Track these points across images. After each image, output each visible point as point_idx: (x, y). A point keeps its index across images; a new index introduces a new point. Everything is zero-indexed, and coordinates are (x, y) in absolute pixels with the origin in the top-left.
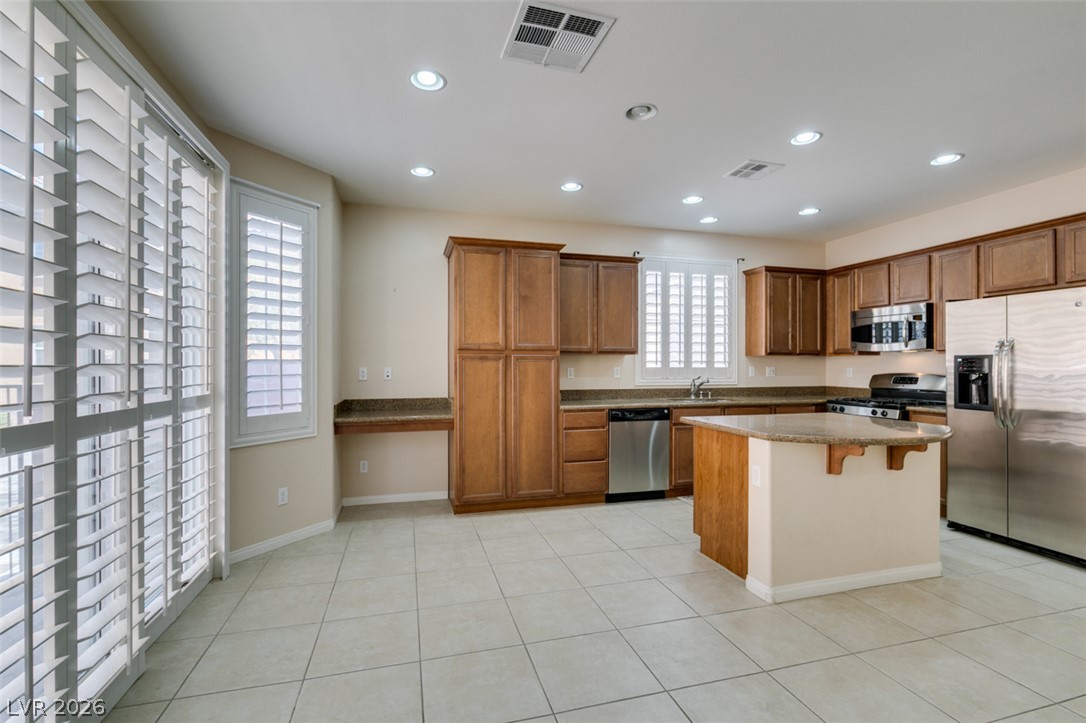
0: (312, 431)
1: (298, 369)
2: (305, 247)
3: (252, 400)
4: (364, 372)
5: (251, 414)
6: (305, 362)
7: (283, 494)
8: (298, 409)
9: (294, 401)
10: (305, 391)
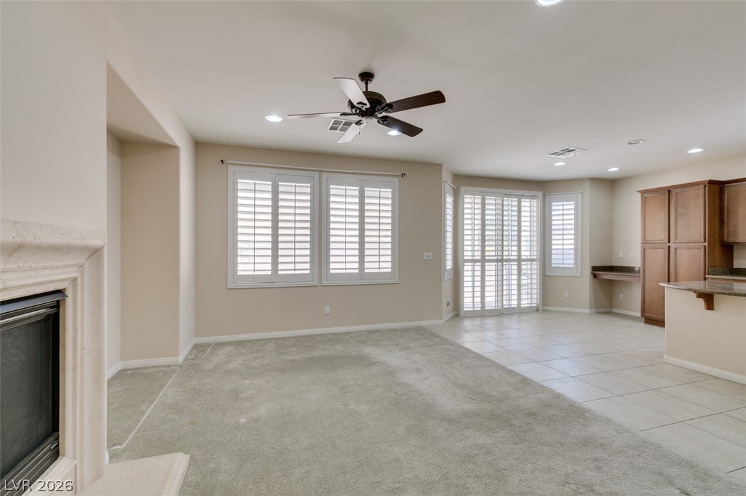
0: (579, 274)
1: (573, 252)
2: (576, 209)
3: (553, 261)
4: (621, 254)
5: (553, 266)
6: (576, 249)
7: (566, 294)
8: (573, 266)
9: (570, 262)
10: (576, 259)
